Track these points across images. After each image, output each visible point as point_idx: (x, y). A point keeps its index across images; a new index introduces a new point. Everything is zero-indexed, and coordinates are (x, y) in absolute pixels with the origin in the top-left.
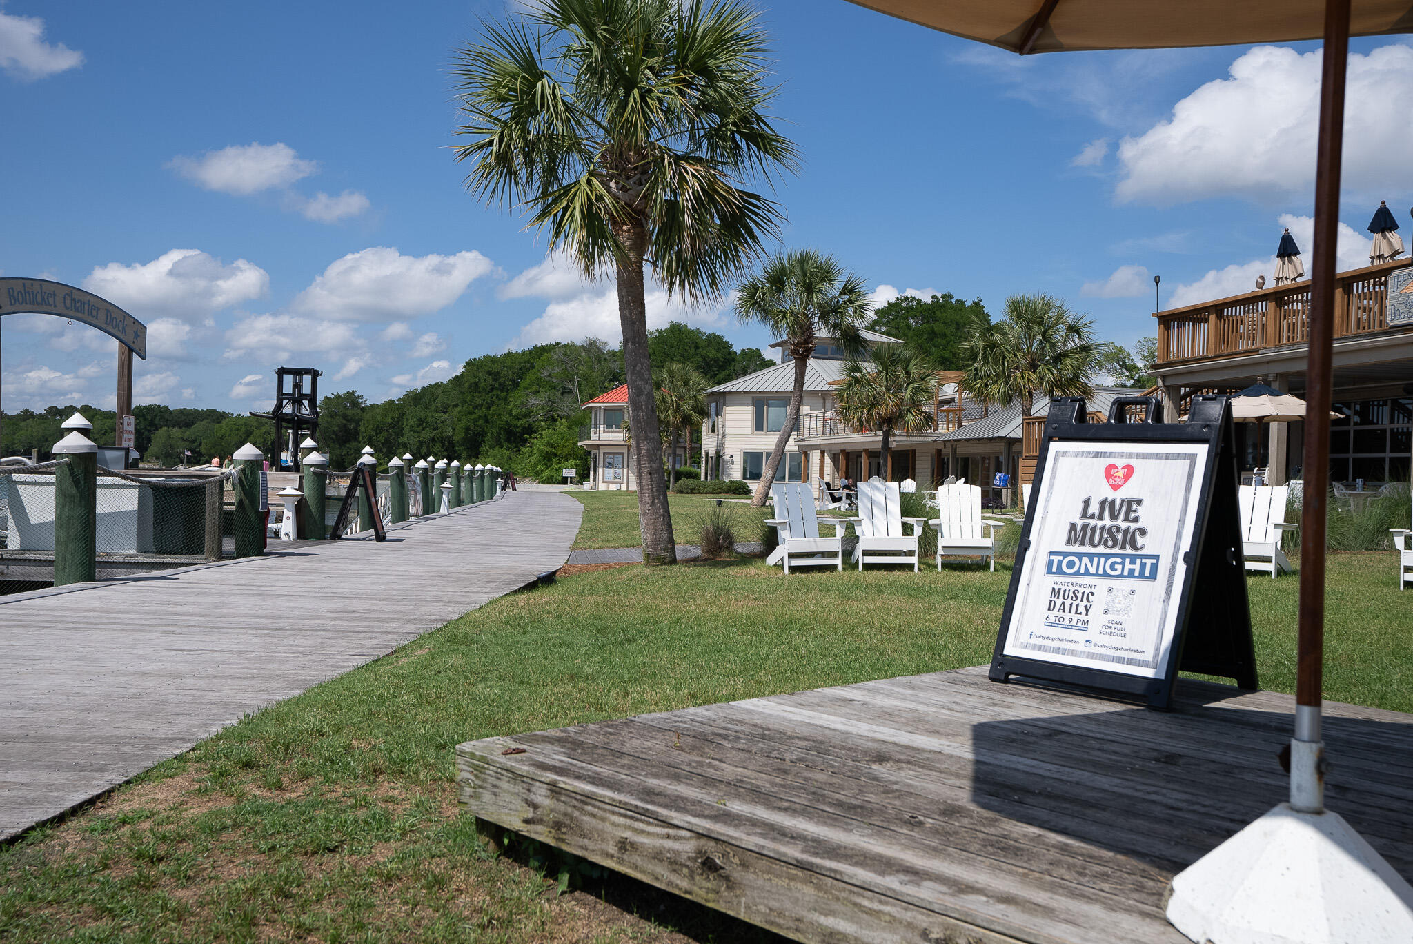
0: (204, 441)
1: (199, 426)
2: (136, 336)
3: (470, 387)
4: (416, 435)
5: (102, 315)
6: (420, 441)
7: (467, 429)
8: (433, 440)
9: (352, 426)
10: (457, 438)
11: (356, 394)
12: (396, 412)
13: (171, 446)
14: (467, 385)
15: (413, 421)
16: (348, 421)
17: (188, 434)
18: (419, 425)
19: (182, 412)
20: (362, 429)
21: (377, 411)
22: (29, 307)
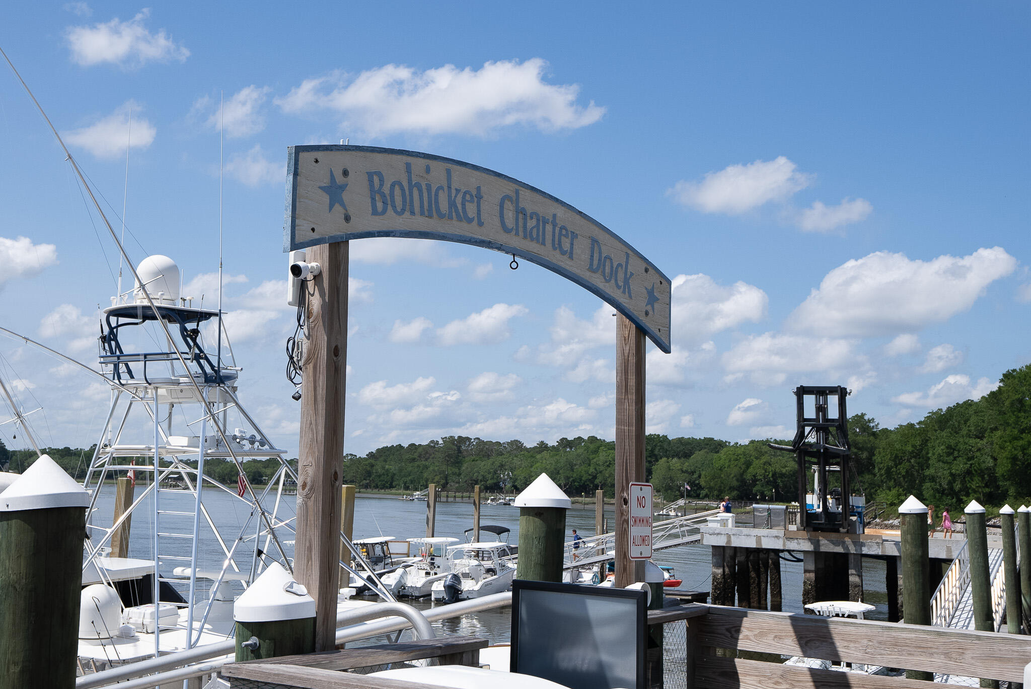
0: (703, 473)
1: (698, 456)
2: (652, 299)
3: (1012, 404)
4: (946, 466)
5: (582, 249)
6: (951, 474)
7: (1014, 459)
8: (969, 472)
9: (864, 455)
10: (1001, 470)
11: (866, 418)
12: (918, 438)
13: (671, 479)
14: (1007, 403)
15: (940, 449)
16: (859, 449)
17: (687, 465)
18: (949, 454)
19: (680, 441)
20: (877, 458)
21: (893, 436)
22: (420, 222)
